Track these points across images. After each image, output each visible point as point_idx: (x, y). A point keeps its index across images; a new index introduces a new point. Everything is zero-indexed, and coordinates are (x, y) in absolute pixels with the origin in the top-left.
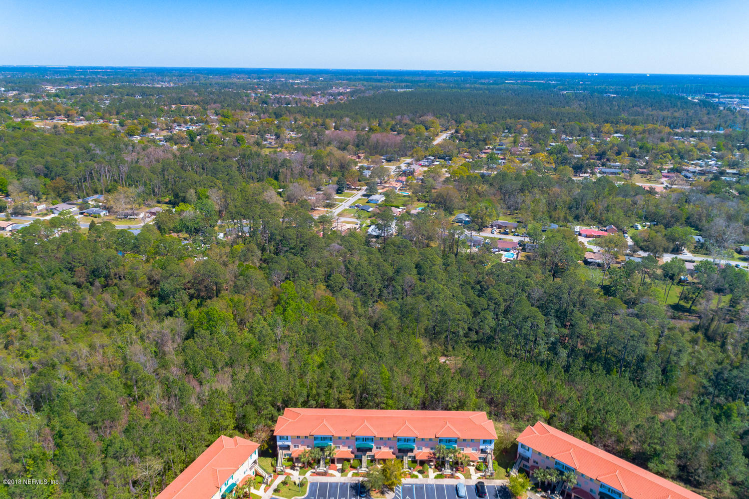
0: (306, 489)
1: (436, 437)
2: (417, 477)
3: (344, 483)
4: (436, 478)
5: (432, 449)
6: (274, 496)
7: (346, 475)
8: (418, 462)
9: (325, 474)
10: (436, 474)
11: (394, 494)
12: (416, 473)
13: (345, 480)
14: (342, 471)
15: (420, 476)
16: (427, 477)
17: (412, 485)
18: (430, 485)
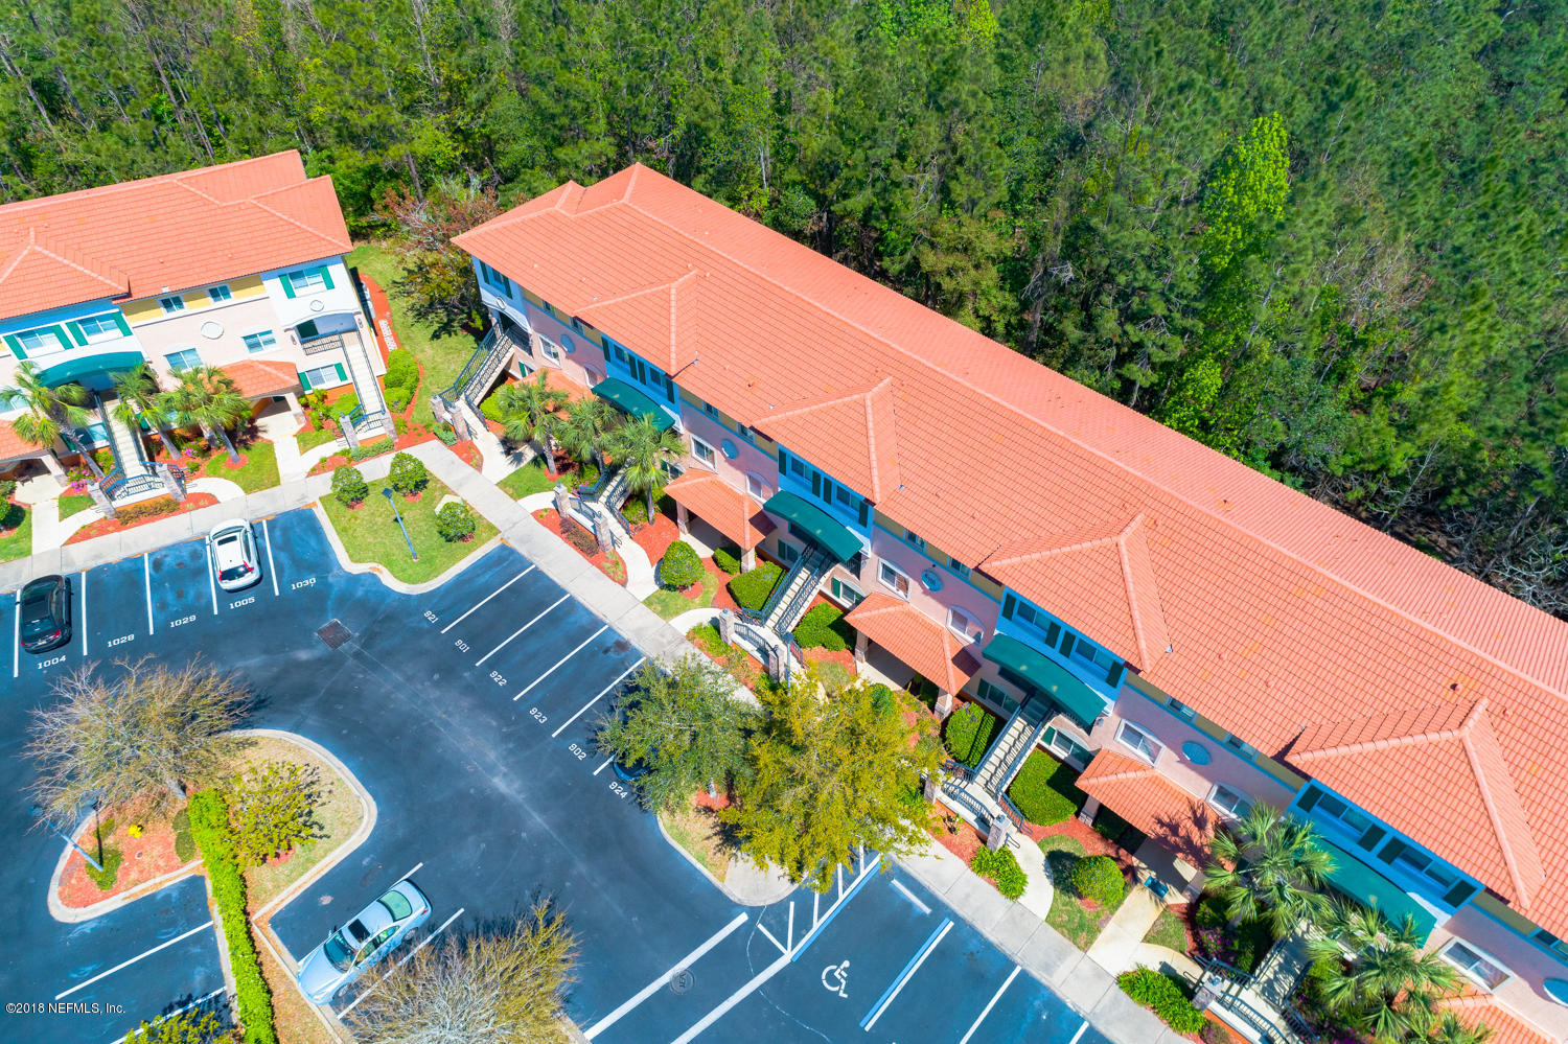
0: (453, 559)
1: (1280, 757)
2: (1010, 882)
3: (622, 645)
4: (1134, 984)
5: (1224, 795)
6: (321, 514)
7: (666, 612)
8: (1091, 807)
9: (589, 545)
10: (1154, 958)
11: (785, 889)
12: (1029, 855)
13: (638, 632)
14: (673, 582)
15: (1040, 892)
16: (1082, 933)
17: (940, 910)
18: (1056, 1005)
